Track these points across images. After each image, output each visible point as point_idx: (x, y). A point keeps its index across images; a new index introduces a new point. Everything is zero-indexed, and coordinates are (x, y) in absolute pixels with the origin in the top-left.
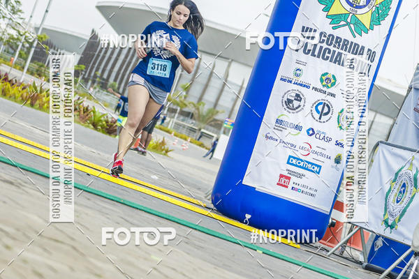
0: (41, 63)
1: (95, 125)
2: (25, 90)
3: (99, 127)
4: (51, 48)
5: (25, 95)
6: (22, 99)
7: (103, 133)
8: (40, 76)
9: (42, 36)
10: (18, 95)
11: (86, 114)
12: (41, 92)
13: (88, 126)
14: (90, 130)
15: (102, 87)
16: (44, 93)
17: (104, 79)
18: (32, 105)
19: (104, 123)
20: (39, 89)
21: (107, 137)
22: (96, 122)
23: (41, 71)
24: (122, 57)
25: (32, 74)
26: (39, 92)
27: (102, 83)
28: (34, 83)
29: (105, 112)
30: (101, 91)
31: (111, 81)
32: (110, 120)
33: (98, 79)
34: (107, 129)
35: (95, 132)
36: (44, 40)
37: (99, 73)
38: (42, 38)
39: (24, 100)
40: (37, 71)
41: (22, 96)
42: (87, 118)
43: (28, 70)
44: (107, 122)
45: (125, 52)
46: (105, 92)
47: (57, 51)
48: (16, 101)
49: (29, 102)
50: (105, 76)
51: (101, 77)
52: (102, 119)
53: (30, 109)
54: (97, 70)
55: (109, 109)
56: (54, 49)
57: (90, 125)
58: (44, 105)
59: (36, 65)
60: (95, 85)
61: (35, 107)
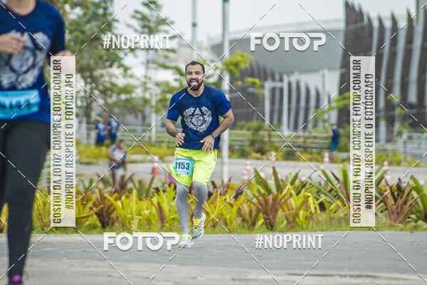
0: (255, 123)
2: (242, 198)
4: (266, 79)
5: (246, 209)
6: (244, 220)
8: (262, 152)
9: (239, 58)
10: (231, 215)
11: (400, 202)
12: (280, 189)
13: (416, 228)
16: (288, 188)
17: (411, 106)
18: (270, 226)
20: (271, 183)
23: (263, 142)
25: (243, 154)
26: (274, 190)
30: (415, 135)
33: (398, 111)
36: (243, 66)
37: (396, 96)
38: (236, 65)
39: (249, 223)
40: (253, 143)
41: (239, 212)
42: (407, 208)
43: (231, 149)
47: (281, 80)
48: (230, 232)
49: (261, 221)
50: (413, 97)
51: (404, 103)
54: (389, 89)
56: (273, 79)
57: (420, 222)
58: (297, 215)
59: (244, 132)
60: (397, 126)
61: (277, 226)
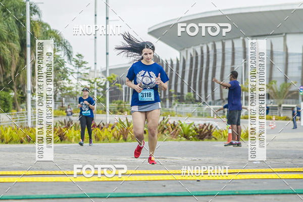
0: (119, 101)
1: (186, 137)
2: (114, 129)
3: (191, 137)
4: (123, 84)
5: (116, 133)
6: (115, 138)
7: (196, 140)
8: (122, 112)
9: (112, 77)
10: (110, 136)
11: (175, 130)
12: (129, 125)
13: (180, 140)
14: (184, 142)
15: (179, 101)
17: (179, 94)
18: (125, 140)
19: (194, 131)
20: (125, 123)
21: (201, 143)
22: (186, 133)
23: (123, 108)
24: (188, 68)
25: (115, 113)
26: (127, 126)
27: (179, 98)
28: (120, 120)
29: (191, 122)
31: (186, 92)
32: (198, 127)
33: (174, 96)
34: (198, 135)
35: (189, 142)
36: (114, 79)
37: (173, 90)
38: (112, 79)
39: (117, 139)
40: (118, 108)
41: (113, 134)
42: (177, 132)
43: (110, 110)
44: (196, 130)
45: (188, 63)
46: (184, 105)
48: (110, 142)
49: (121, 138)
50: (179, 91)
51: (176, 93)
52: (191, 128)
53: (125, 143)
55: (193, 118)
57: (182, 138)
59: (115, 104)
60: (173, 101)
61: (127, 139)
